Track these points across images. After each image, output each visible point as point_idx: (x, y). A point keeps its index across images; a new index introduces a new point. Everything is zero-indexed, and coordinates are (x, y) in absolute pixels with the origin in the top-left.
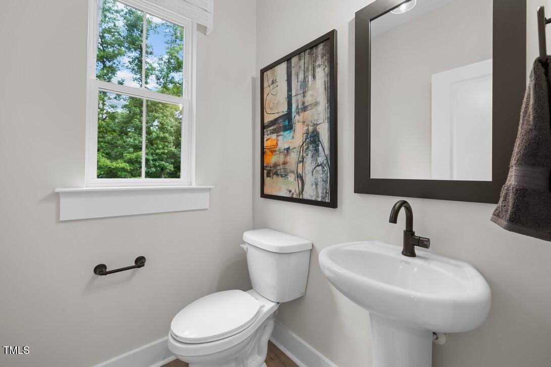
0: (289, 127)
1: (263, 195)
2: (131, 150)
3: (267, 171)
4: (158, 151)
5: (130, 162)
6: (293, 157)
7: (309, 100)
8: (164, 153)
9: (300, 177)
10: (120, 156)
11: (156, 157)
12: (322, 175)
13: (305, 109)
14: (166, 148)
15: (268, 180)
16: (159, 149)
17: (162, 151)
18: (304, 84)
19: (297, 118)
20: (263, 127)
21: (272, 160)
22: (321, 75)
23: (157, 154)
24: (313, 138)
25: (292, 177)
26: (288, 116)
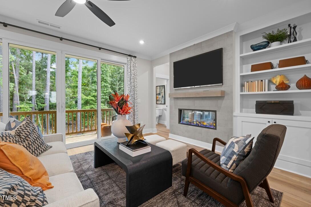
0: (160, 95)
1: (157, 104)
2: (94, 91)
3: (157, 100)
4: (104, 92)
5: (94, 96)
6: (160, 99)
7: (162, 92)
8: (107, 92)
9: (161, 101)
10: (89, 94)
11: (104, 94)
12: (164, 101)
13: (162, 93)
14: (107, 90)
15: (157, 102)
16: (105, 91)
17: (106, 91)
18: (162, 90)
19: (161, 94)
20: (156, 94)
21: (158, 99)
22: (163, 89)
23: (104, 93)
24: (163, 97)
25: (160, 101)
26: (160, 93)
